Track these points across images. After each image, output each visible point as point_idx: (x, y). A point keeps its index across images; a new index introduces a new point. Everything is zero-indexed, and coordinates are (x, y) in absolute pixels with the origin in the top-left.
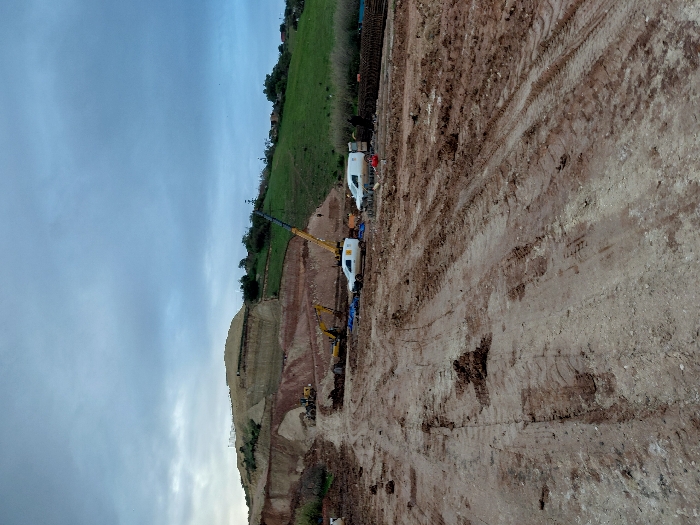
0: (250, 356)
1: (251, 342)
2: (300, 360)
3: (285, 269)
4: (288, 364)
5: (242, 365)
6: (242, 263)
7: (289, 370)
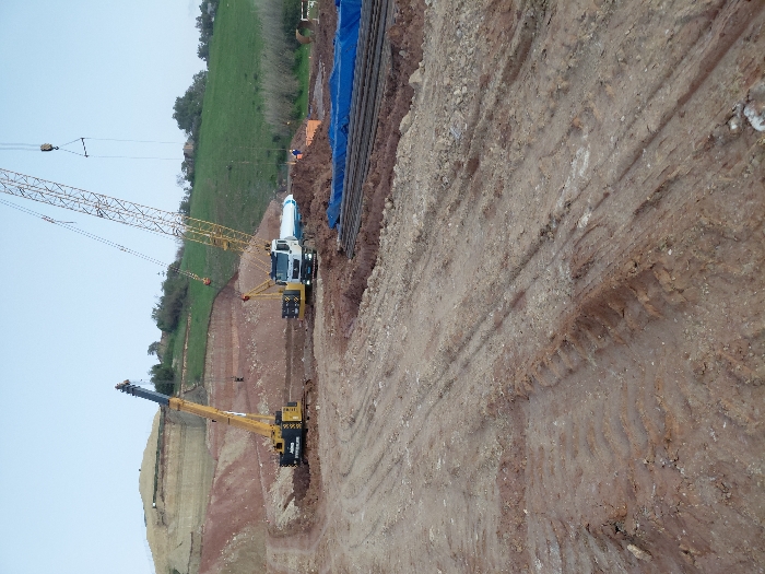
0: (170, 478)
1: (171, 457)
2: (236, 464)
3: (211, 341)
4: (219, 474)
5: (158, 493)
6: (153, 348)
7: (221, 482)
